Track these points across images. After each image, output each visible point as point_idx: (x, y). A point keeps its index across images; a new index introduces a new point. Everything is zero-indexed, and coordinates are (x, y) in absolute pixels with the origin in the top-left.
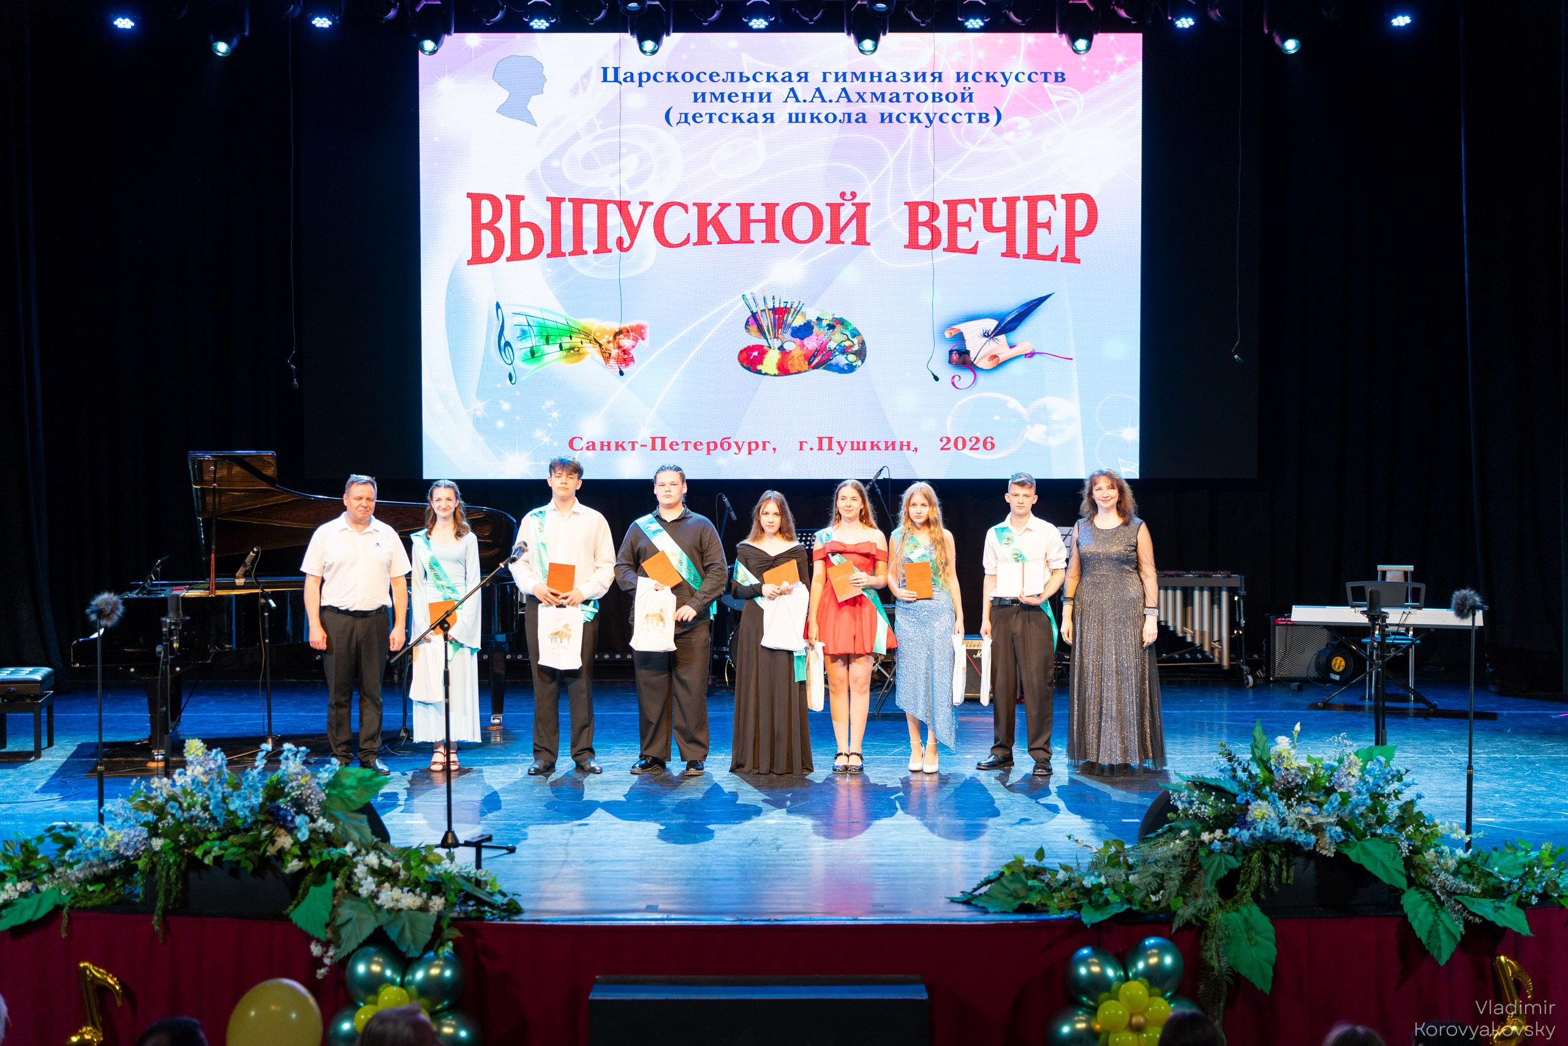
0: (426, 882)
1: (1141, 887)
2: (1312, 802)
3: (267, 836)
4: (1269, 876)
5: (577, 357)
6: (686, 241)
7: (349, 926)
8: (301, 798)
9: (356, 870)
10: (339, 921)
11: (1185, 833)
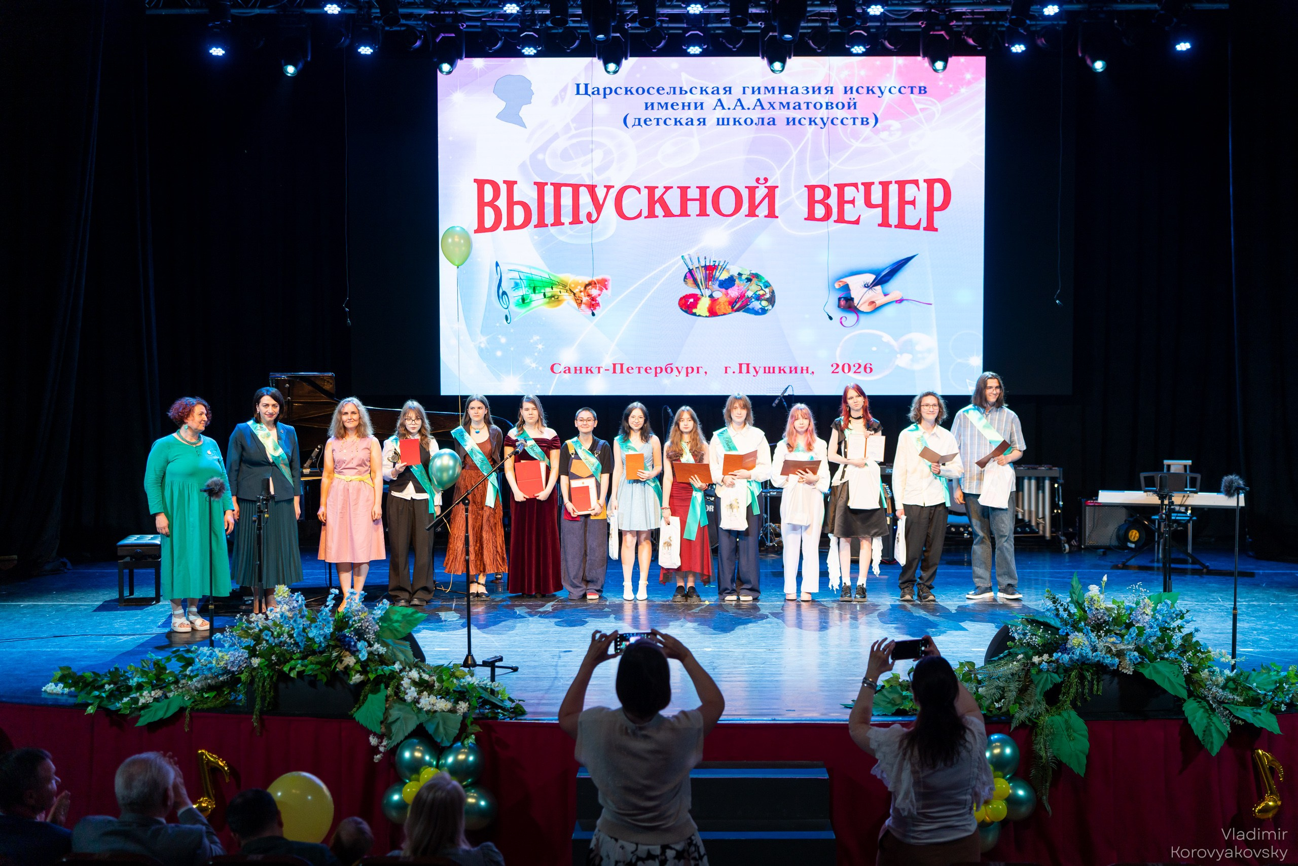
0: (454, 691)
1: (987, 697)
2: (1116, 634)
3: (337, 656)
4: (1083, 688)
5: (556, 303)
6: (640, 215)
7: (398, 723)
8: (362, 629)
9: (402, 682)
10: (391, 719)
11: (1020, 656)
